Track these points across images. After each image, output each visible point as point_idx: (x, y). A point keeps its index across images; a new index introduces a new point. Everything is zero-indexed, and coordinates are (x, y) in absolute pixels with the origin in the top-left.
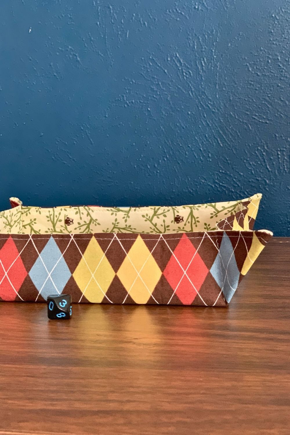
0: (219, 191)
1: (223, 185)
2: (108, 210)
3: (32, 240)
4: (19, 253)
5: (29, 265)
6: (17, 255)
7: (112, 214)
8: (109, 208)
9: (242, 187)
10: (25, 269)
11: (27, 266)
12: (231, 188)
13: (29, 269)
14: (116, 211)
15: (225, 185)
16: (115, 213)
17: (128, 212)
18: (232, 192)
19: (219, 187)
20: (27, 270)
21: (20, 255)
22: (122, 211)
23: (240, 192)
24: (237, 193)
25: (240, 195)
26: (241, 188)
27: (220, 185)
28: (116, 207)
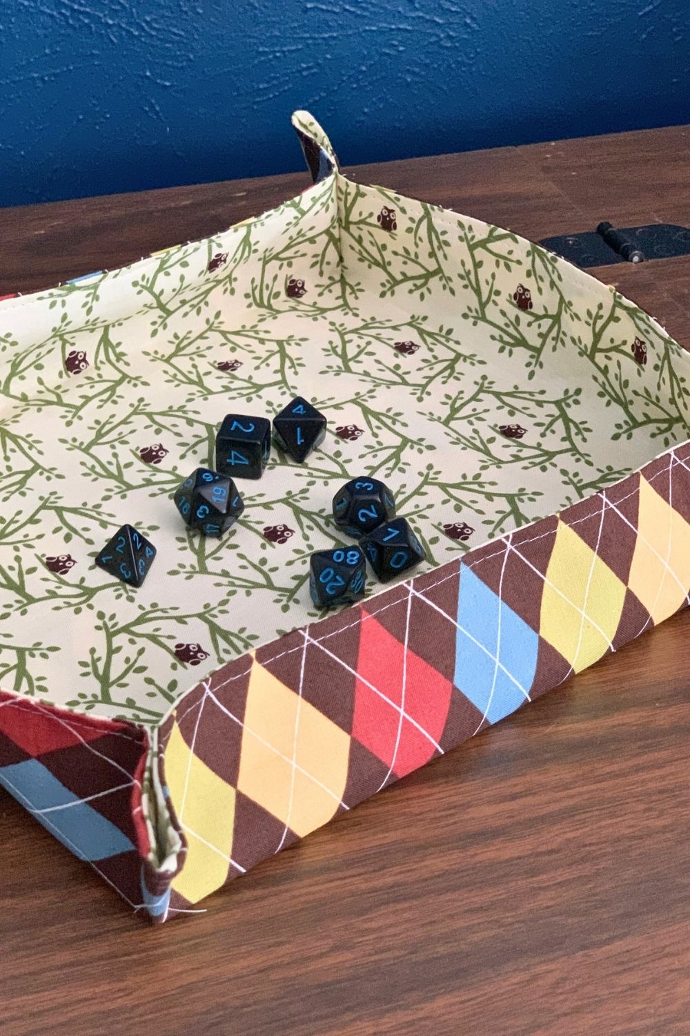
0: (72, 26)
1: (82, 9)
2: (40, 299)
3: (418, 594)
4: (403, 642)
5: (448, 662)
6: (403, 652)
7: (53, 305)
8: (45, 293)
9: (134, 10)
10: (442, 677)
11: (443, 667)
12: (105, 16)
13: (450, 671)
14: (60, 295)
15: (88, 10)
16: (59, 300)
17: (96, 286)
18: (109, 26)
19: (71, 16)
20: (446, 677)
21: (409, 647)
22: (79, 288)
23: (128, 24)
24: (121, 27)
25: (128, 32)
26: (132, 13)
27: (73, 10)
28: (64, 283)
